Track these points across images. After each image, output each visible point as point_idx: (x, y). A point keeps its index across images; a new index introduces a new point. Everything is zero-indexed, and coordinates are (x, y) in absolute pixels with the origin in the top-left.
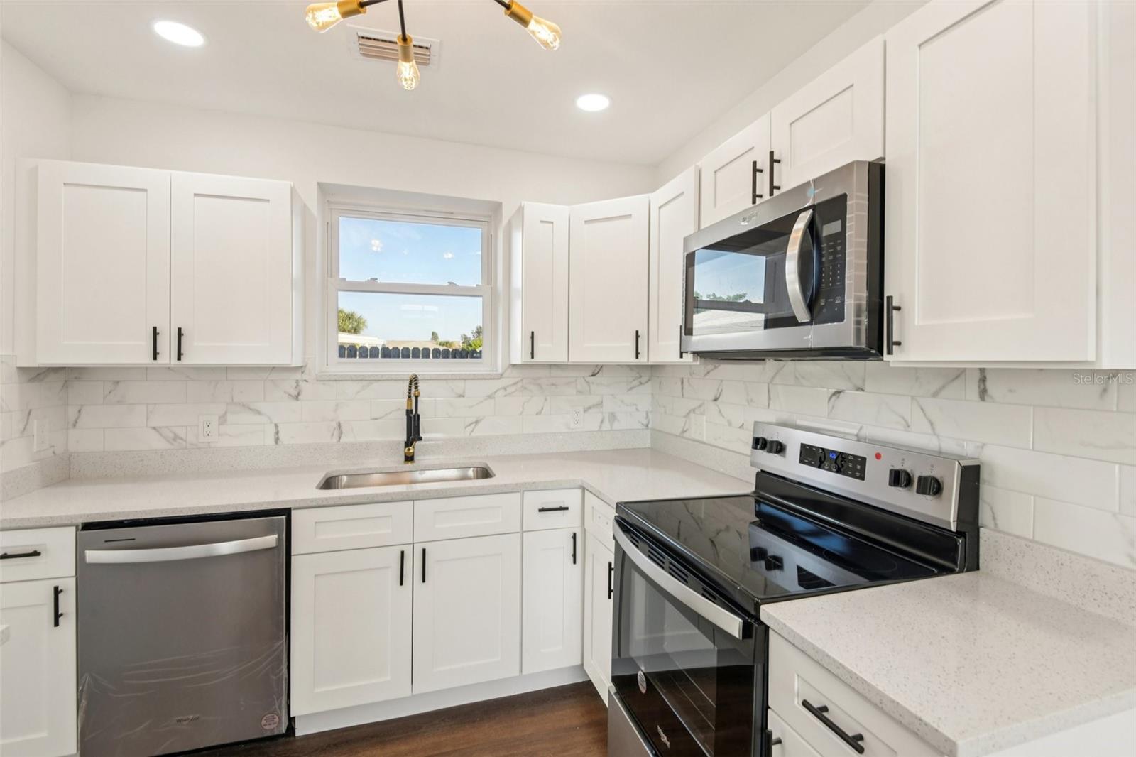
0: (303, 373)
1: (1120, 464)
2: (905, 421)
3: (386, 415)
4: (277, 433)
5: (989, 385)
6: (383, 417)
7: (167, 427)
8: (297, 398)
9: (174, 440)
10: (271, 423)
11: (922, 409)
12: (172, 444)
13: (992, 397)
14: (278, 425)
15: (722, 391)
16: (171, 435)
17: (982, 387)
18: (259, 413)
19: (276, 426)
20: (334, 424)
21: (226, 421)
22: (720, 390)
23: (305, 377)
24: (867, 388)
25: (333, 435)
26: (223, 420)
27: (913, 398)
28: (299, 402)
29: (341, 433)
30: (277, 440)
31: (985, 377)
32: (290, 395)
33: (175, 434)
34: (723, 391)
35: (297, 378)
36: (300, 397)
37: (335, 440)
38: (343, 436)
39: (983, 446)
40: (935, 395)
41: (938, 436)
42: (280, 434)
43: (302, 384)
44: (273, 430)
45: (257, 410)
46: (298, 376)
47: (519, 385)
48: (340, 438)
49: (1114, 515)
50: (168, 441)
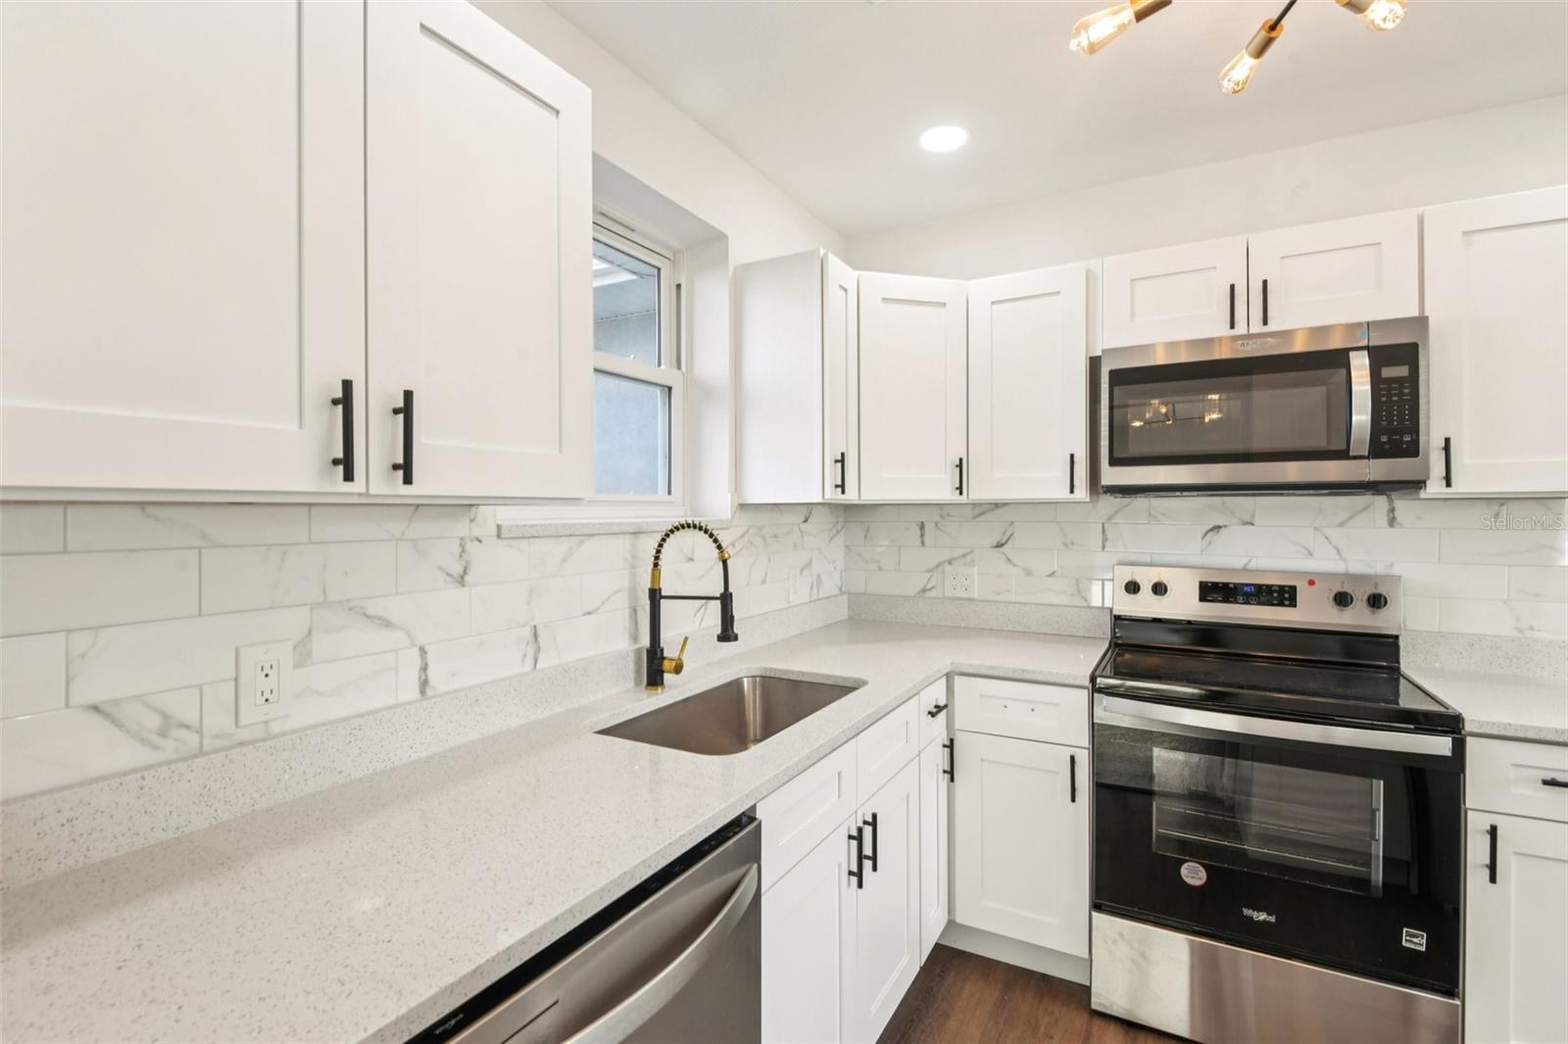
0: (472, 521)
1: (1509, 566)
2: (1306, 549)
3: (603, 603)
4: (425, 668)
5: (1397, 514)
6: (598, 608)
7: (138, 698)
8: (461, 580)
9: (163, 733)
10: (413, 645)
11: (1327, 538)
12: (155, 748)
13: (1400, 524)
14: (426, 648)
15: (1012, 534)
16: (153, 721)
17: (1391, 515)
18: (387, 624)
19: (423, 651)
20: (527, 632)
21: (309, 654)
22: (1008, 534)
23: (477, 532)
24: (1257, 521)
25: (525, 656)
26: (303, 654)
27: (1316, 529)
28: (464, 589)
29: (538, 649)
30: (424, 684)
31: (1394, 508)
32: (448, 574)
33: (165, 716)
34: (1015, 535)
35: (461, 535)
36: (467, 578)
37: (528, 666)
38: (541, 657)
39: (1392, 564)
40: (1342, 525)
41: (1345, 560)
42: (430, 673)
43: (471, 546)
44: (417, 663)
45: (379, 618)
46: (461, 528)
47: (746, 538)
48: (536, 661)
49: (1505, 602)
50: (144, 741)
